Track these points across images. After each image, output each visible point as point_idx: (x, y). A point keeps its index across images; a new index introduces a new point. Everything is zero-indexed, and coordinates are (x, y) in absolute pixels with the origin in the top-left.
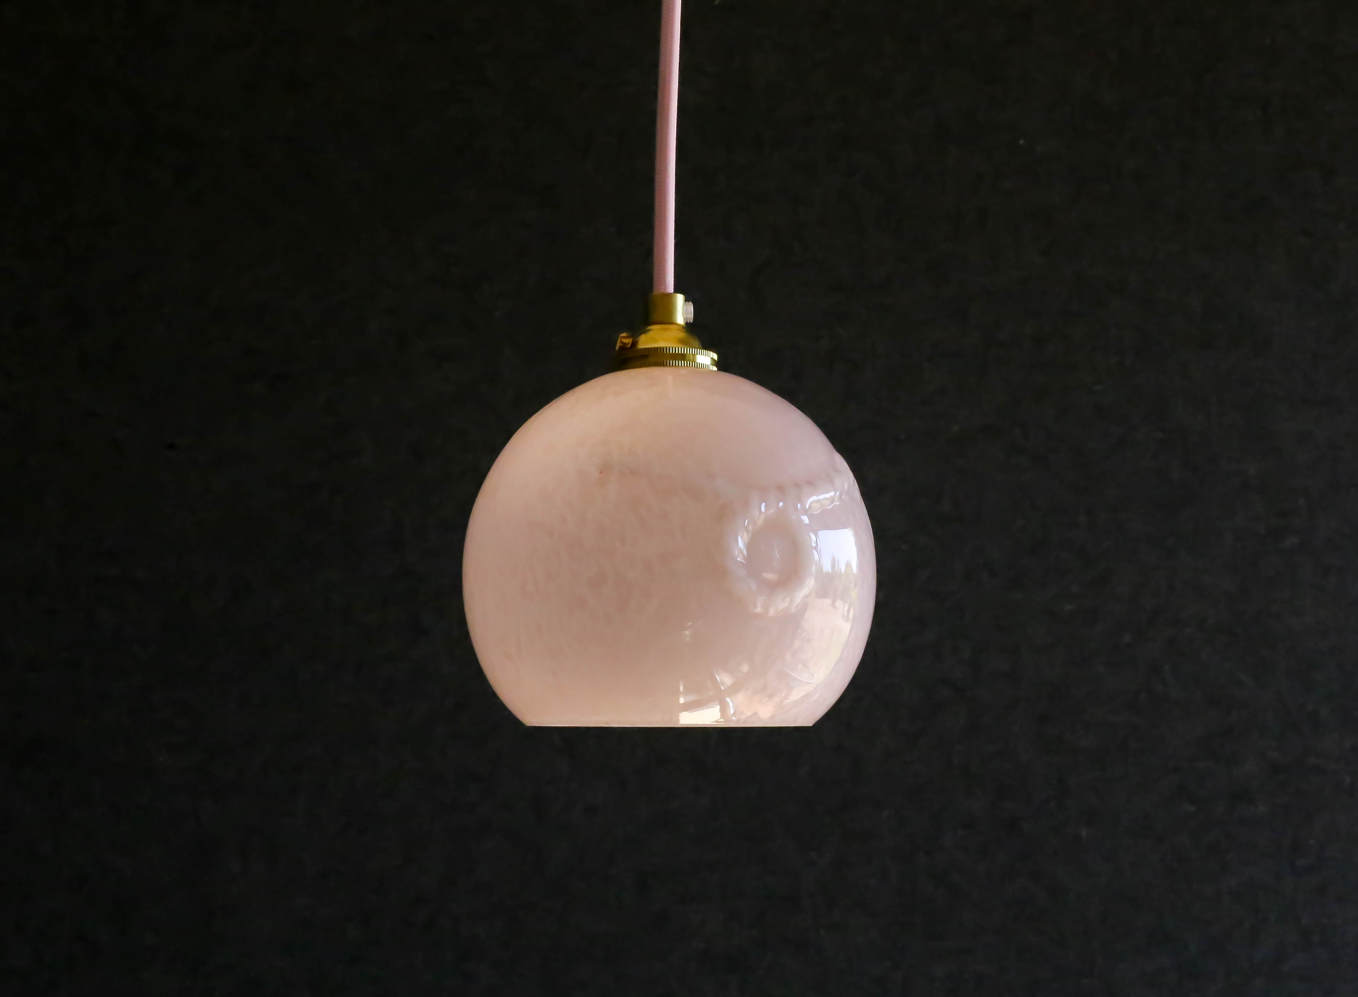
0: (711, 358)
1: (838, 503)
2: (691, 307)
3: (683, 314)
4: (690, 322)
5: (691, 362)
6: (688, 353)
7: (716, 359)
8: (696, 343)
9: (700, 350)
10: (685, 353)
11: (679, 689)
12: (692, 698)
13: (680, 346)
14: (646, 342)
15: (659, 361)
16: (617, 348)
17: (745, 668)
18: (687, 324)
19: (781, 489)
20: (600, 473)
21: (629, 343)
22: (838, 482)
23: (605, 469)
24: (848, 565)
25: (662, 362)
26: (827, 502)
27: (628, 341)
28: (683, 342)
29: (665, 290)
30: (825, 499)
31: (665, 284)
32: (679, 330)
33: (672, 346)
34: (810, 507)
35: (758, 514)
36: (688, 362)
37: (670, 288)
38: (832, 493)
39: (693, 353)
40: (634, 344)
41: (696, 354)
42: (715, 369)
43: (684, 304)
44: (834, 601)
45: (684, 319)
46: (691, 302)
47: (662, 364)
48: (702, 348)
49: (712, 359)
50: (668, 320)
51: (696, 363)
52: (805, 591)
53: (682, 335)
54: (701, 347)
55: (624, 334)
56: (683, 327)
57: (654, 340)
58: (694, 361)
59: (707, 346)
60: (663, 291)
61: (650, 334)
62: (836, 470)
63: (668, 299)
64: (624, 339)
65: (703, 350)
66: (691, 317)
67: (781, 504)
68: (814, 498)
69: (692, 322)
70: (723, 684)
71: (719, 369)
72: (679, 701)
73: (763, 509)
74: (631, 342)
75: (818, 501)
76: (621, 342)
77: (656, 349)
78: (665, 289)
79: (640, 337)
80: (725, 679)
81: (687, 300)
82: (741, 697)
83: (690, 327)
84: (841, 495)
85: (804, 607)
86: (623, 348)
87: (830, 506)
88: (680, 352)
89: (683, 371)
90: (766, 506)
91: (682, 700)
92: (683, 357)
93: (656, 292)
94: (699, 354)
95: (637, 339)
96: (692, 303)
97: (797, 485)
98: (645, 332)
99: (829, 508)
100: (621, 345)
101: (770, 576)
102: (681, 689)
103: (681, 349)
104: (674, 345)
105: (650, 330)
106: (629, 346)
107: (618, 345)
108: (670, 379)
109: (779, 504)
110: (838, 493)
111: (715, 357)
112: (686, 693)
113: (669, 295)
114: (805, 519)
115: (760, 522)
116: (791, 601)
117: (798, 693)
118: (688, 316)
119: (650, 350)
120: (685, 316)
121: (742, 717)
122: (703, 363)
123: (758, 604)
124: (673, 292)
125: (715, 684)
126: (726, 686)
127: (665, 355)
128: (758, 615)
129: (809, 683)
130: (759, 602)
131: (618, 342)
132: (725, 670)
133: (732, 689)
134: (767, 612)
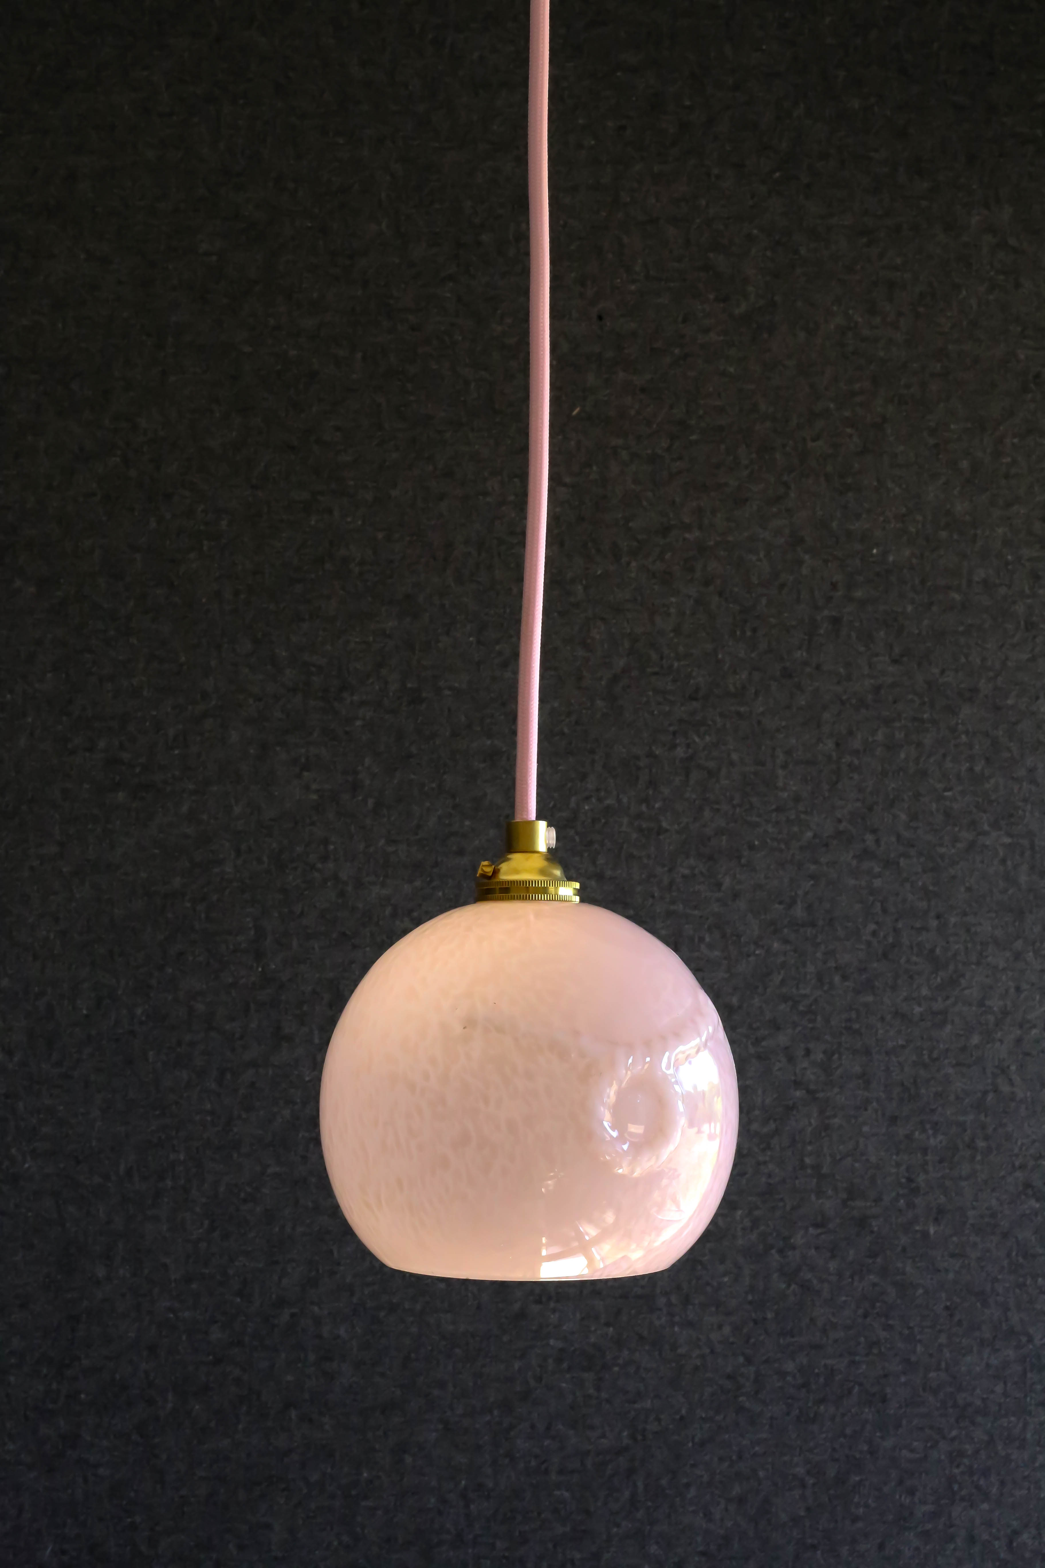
2: (553, 833)
3: (545, 841)
4: (553, 848)
5: (554, 896)
6: (551, 885)
7: (579, 889)
8: (559, 873)
10: (549, 885)
11: (542, 1241)
12: (555, 1250)
13: (543, 877)
14: (506, 873)
15: (522, 895)
16: (478, 875)
17: (610, 1217)
18: (549, 850)
19: (647, 1043)
20: (465, 1028)
21: (490, 872)
22: (704, 1026)
23: (469, 1023)
25: (525, 896)
27: (489, 870)
28: (542, 872)
29: (528, 817)
30: (691, 1048)
31: (527, 812)
32: (540, 858)
33: (535, 878)
34: (676, 1057)
35: (624, 1072)
36: (551, 896)
37: (533, 814)
38: (699, 1040)
39: (556, 885)
40: (496, 872)
41: (558, 885)
42: (578, 900)
43: (546, 831)
45: (547, 845)
46: (553, 828)
47: (524, 899)
48: (564, 878)
49: (575, 889)
50: (529, 849)
51: (558, 897)
52: (671, 1147)
53: (544, 863)
55: (486, 863)
56: (545, 854)
57: (517, 872)
58: (556, 894)
59: (569, 875)
60: (525, 817)
61: (511, 864)
62: (702, 1014)
63: (530, 826)
64: (485, 866)
65: (565, 880)
66: (553, 843)
67: (648, 1059)
68: (681, 1048)
70: (588, 1234)
71: (582, 901)
72: (541, 1253)
73: (630, 1065)
74: (493, 870)
75: (683, 1052)
76: (482, 870)
77: (518, 880)
79: (501, 866)
80: (590, 1231)
81: (549, 825)
82: (607, 1247)
83: (553, 855)
84: (706, 1041)
86: (484, 876)
88: (543, 885)
89: (546, 907)
90: (633, 1063)
91: (544, 1253)
92: (545, 891)
93: (518, 820)
94: (562, 885)
95: (498, 869)
96: (555, 828)
97: (663, 1038)
98: (507, 860)
100: (482, 873)
102: (544, 1239)
103: (545, 881)
104: (537, 877)
105: (511, 858)
106: (490, 875)
107: (480, 871)
108: (532, 915)
109: (646, 1059)
110: (704, 1038)
111: (578, 886)
112: (548, 1245)
113: (532, 820)
114: (671, 1071)
115: (627, 1078)
116: (657, 1158)
117: (667, 1234)
118: (550, 842)
119: (513, 882)
120: (547, 842)
121: (609, 1262)
122: (565, 895)
123: (623, 1165)
124: (535, 820)
125: (580, 1236)
126: (591, 1237)
127: (527, 888)
128: (622, 1176)
129: (679, 1220)
130: (625, 1164)
131: (480, 869)
132: (590, 1221)
133: (596, 1241)
134: (633, 1172)
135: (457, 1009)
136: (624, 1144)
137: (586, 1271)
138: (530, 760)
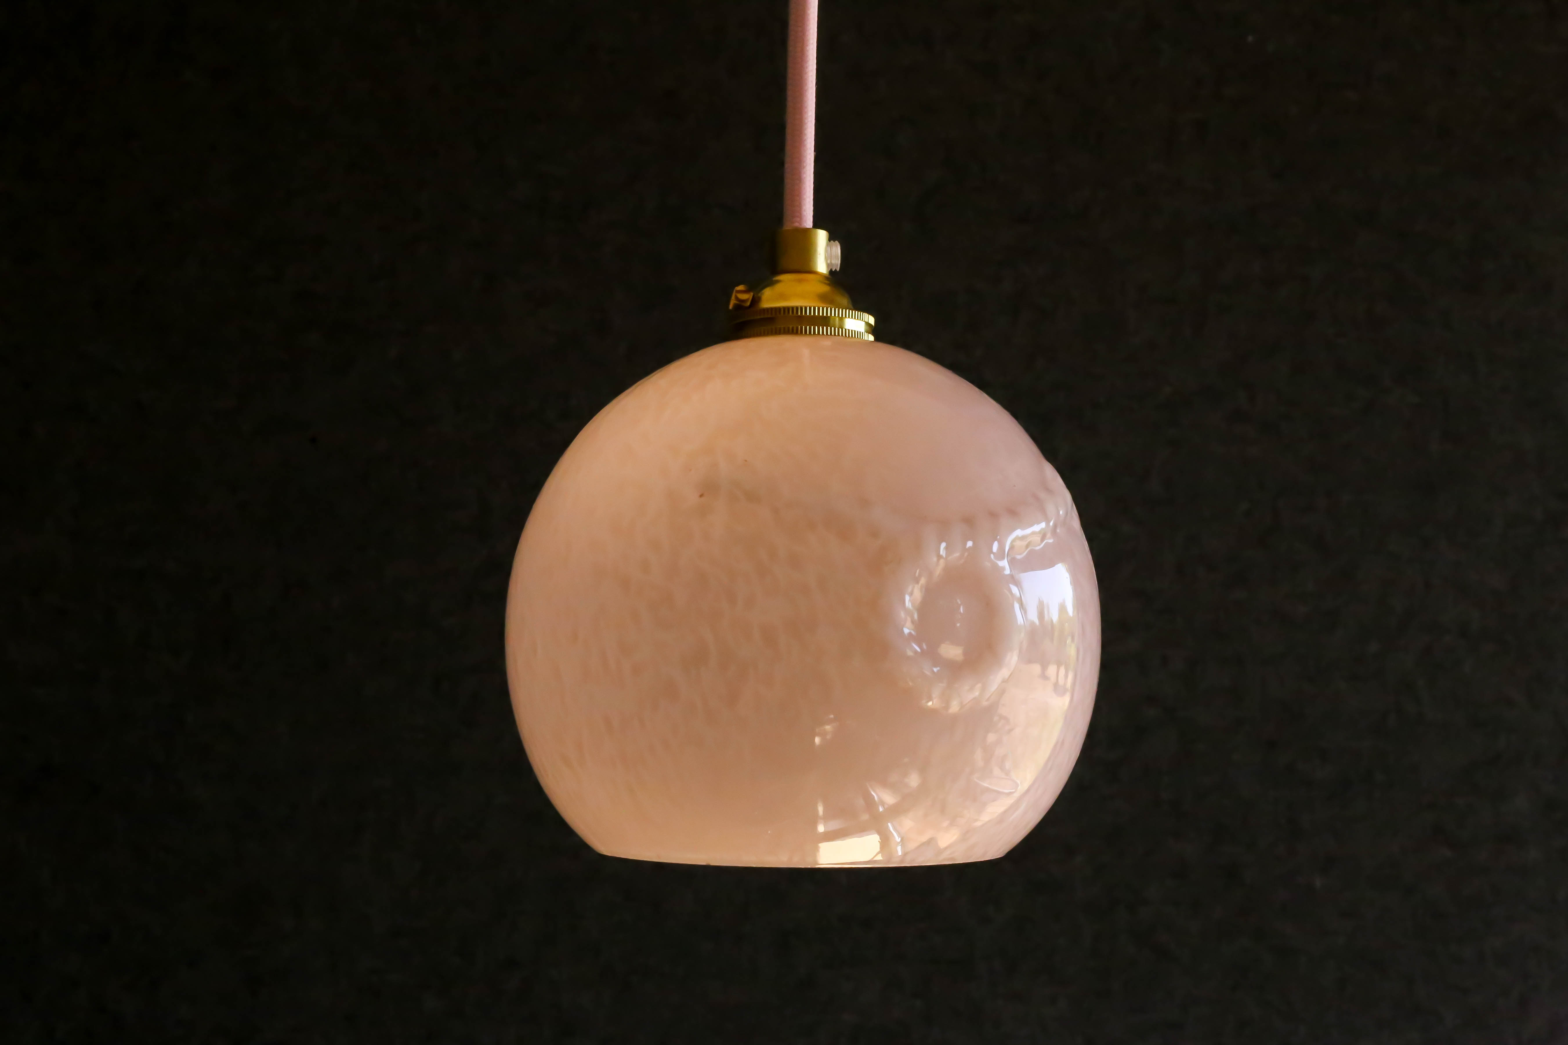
0: (866, 322)
1: (1051, 541)
2: (837, 249)
3: (826, 259)
4: (836, 270)
5: (837, 329)
6: (833, 315)
7: (873, 324)
8: (845, 301)
9: (851, 311)
10: (829, 315)
11: (817, 811)
12: (834, 825)
13: (821, 305)
14: (770, 299)
15: (791, 327)
16: (731, 307)
17: (914, 780)
18: (831, 272)
19: (969, 521)
20: (701, 496)
21: (747, 300)
22: (1050, 508)
23: (708, 491)
24: (1062, 608)
25: (795, 329)
26: (1038, 539)
27: (747, 297)
28: (824, 298)
29: (801, 225)
30: (1033, 533)
31: (800, 215)
32: (821, 282)
33: (810, 305)
34: (1012, 547)
35: (935, 559)
36: (833, 328)
37: (808, 221)
38: (1043, 525)
39: (840, 316)
40: (755, 301)
41: (844, 316)
42: (871, 338)
43: (827, 245)
44: (1044, 668)
45: (828, 265)
46: (837, 242)
47: (794, 332)
48: (852, 308)
49: (868, 324)
50: (805, 267)
51: (844, 330)
52: (1004, 673)
53: (825, 289)
54: (851, 306)
55: (741, 288)
56: (825, 277)
57: (783, 297)
58: (841, 327)
59: (859, 305)
60: (797, 224)
61: (778, 288)
62: (1049, 491)
63: (805, 239)
64: (741, 294)
65: (854, 312)
66: (837, 262)
67: (969, 544)
68: (1019, 533)
69: (838, 270)
70: (882, 803)
71: (878, 339)
72: (816, 828)
73: (942, 552)
74: (751, 299)
75: (1023, 538)
76: (737, 298)
77: (786, 310)
78: (800, 222)
79: (763, 291)
80: (885, 797)
81: (831, 238)
82: (908, 823)
83: (834, 277)
84: (1055, 526)
85: (1002, 692)
86: (739, 307)
87: (1039, 545)
88: (821, 315)
89: (827, 342)
90: (946, 548)
91: (821, 828)
92: (825, 321)
93: (787, 226)
94: (849, 317)
95: (759, 295)
96: (839, 242)
97: (993, 515)
98: (772, 283)
99: (1038, 548)
100: (736, 302)
101: (952, 651)
102: (821, 809)
103: (823, 310)
104: (812, 304)
105: (778, 282)
106: (748, 304)
107: (733, 302)
108: (806, 352)
109: (966, 544)
110: (1051, 524)
111: (872, 320)
112: (826, 818)
113: (808, 229)
114: (1004, 563)
115: (938, 571)
116: (983, 689)
117: (994, 810)
118: (833, 262)
119: (778, 310)
120: (829, 262)
121: (912, 845)
122: (853, 329)
123: (934, 696)
124: (811, 227)
125: (870, 804)
126: (886, 806)
127: (801, 317)
128: (933, 712)
129: (1011, 793)
130: (936, 693)
131: (733, 297)
132: (885, 784)
133: (896, 811)
134: (947, 707)
135: (690, 470)
136: (935, 667)
137: (879, 857)
138: (805, 135)
